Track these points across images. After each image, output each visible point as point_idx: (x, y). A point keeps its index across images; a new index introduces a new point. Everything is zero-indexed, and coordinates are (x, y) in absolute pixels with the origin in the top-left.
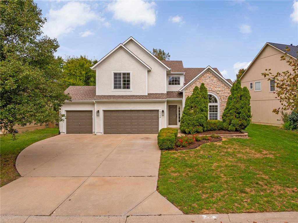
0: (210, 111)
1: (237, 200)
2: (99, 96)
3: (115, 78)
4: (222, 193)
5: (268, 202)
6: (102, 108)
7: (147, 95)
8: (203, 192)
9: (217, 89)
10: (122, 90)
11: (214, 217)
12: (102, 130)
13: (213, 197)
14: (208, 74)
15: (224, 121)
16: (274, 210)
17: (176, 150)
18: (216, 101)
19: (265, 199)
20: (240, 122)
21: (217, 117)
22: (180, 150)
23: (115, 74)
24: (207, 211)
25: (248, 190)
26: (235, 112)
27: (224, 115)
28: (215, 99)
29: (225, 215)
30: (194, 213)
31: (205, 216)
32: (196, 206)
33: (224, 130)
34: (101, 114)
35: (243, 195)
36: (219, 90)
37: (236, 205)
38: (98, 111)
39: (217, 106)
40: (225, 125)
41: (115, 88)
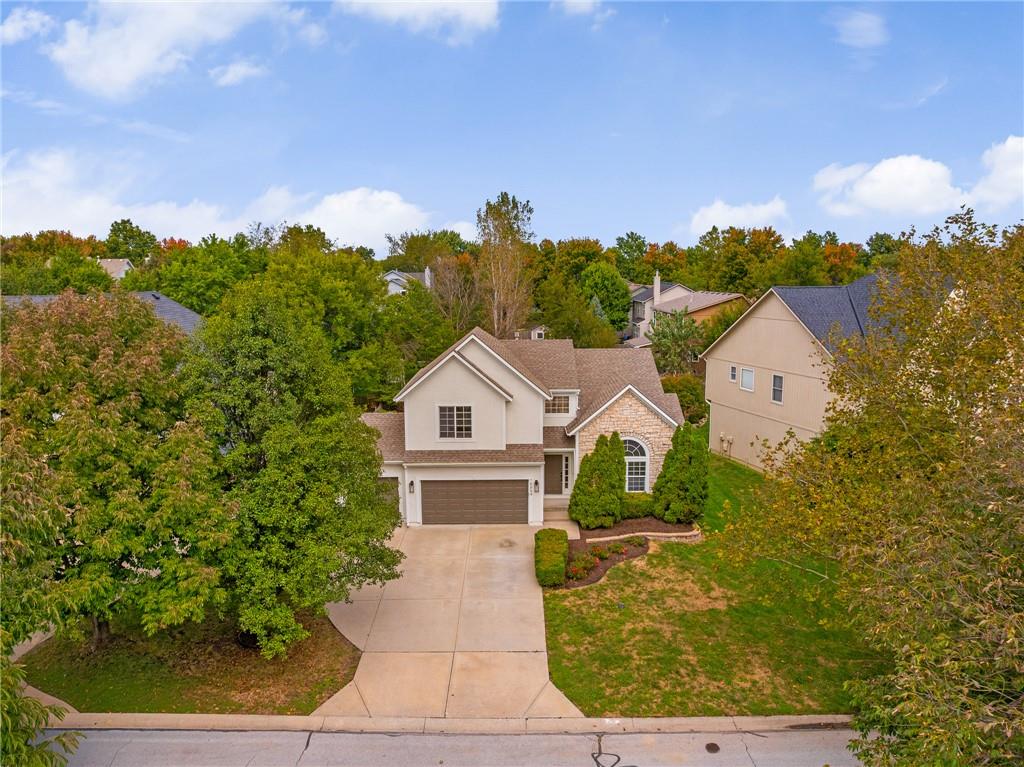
0: (630, 474)
1: (646, 699)
2: (411, 452)
3: (442, 416)
4: (629, 688)
5: (680, 704)
6: (419, 477)
7: (504, 448)
8: (607, 685)
9: (645, 430)
10: (456, 439)
11: (617, 721)
12: (419, 519)
13: (619, 693)
14: (627, 400)
15: (656, 499)
16: (685, 714)
17: (567, 588)
18: (643, 454)
19: (679, 699)
20: (686, 509)
21: (643, 484)
22: (574, 586)
23: (442, 409)
24: (610, 714)
25: (662, 683)
26: (678, 487)
27: (657, 489)
28: (641, 448)
29: (629, 720)
30: (597, 716)
31: (607, 720)
32: (599, 706)
33: (655, 518)
34: (418, 487)
35: (655, 692)
36: (651, 431)
37: (644, 707)
38: (412, 484)
39: (644, 464)
40: (658, 509)
41: (443, 435)
